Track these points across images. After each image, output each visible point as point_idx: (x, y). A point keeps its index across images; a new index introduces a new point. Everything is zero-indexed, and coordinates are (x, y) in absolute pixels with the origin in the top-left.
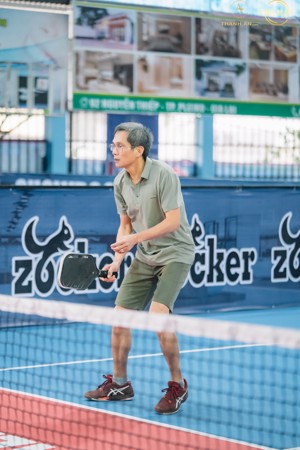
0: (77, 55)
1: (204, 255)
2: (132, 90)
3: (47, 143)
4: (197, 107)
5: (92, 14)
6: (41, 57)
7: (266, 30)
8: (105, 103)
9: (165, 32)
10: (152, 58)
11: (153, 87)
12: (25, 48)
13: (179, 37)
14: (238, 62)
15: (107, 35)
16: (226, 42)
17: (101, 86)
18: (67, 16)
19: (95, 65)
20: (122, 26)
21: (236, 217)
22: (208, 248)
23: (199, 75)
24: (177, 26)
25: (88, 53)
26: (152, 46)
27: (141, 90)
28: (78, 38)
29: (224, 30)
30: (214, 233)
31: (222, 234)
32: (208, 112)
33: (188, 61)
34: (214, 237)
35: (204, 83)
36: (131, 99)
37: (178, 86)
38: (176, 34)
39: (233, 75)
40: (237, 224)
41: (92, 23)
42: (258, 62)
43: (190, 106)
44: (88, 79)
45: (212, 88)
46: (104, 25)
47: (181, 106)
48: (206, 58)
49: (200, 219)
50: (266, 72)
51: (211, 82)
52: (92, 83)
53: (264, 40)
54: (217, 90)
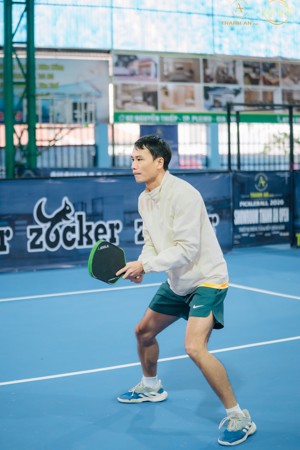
0: (116, 87)
1: (74, 227)
2: (157, 108)
3: (96, 146)
4: (206, 118)
5: (126, 59)
6: (89, 89)
7: (256, 65)
8: (137, 118)
9: (181, 69)
10: (171, 86)
11: (172, 106)
12: (77, 84)
13: (191, 72)
14: (236, 87)
15: (137, 72)
16: (226, 74)
17: (134, 106)
18: (107, 62)
19: (129, 93)
20: (148, 66)
21: (102, 198)
22: (77, 222)
23: (206, 97)
24: (190, 64)
25: (124, 85)
26: (171, 78)
27: (164, 108)
28: (116, 75)
29: (225, 66)
30: (82, 210)
31: (90, 211)
32: (214, 121)
33: (198, 88)
34: (83, 214)
35: (211, 102)
36: (157, 114)
37: (192, 105)
38: (189, 70)
39: (232, 96)
40: (103, 204)
41: (126, 65)
42: (250, 87)
43: (200, 118)
44: (124, 102)
45: (217, 105)
46: (135, 66)
47: (194, 118)
48: (211, 85)
49: (70, 200)
50: (257, 93)
51: (215, 101)
52: (127, 105)
53: (254, 71)
54: (220, 106)
